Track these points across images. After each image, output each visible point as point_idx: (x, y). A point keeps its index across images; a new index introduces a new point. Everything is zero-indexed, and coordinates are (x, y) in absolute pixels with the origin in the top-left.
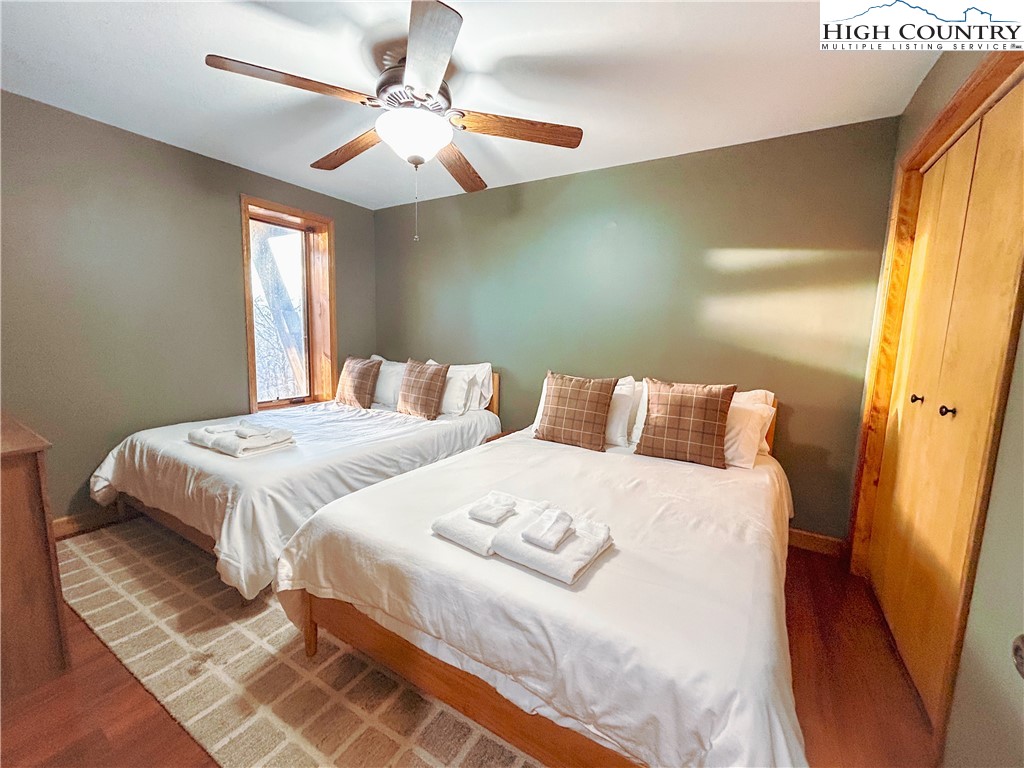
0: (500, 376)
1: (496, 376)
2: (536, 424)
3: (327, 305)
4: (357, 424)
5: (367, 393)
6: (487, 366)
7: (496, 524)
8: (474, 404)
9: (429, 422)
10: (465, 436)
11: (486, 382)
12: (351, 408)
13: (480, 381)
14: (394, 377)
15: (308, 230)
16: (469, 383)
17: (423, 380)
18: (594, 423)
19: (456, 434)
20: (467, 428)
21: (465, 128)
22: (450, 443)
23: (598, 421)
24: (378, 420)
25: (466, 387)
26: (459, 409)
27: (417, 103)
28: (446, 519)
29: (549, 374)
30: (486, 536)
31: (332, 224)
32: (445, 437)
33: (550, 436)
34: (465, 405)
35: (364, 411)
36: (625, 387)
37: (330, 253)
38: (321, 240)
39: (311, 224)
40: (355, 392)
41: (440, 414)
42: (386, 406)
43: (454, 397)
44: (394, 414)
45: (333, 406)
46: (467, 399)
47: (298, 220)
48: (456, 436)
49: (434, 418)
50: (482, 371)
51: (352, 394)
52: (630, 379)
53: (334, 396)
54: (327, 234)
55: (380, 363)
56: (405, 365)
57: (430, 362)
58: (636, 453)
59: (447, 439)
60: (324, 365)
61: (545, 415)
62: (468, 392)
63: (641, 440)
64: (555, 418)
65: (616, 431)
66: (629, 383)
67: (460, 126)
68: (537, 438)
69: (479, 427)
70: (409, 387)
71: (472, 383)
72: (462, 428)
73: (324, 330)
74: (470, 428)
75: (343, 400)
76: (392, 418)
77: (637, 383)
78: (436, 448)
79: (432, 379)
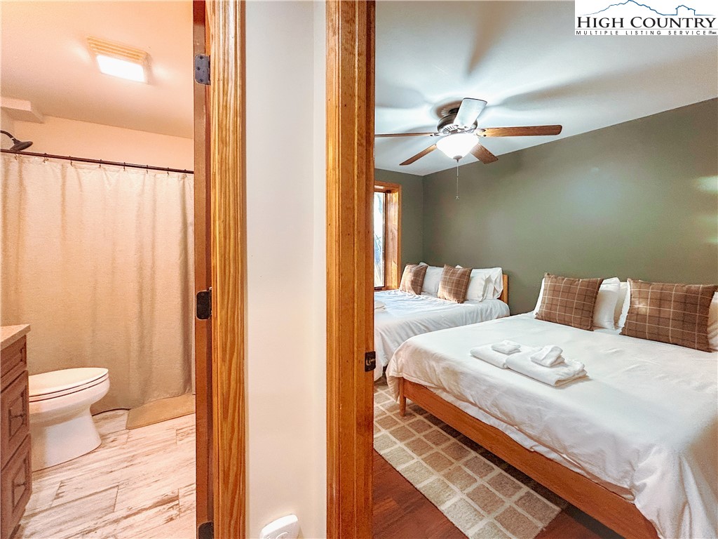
0: (508, 277)
1: (506, 277)
2: (537, 309)
3: (396, 233)
4: (414, 302)
5: (418, 286)
6: (499, 270)
7: (508, 354)
8: (490, 295)
9: (459, 304)
10: (484, 316)
11: (498, 280)
12: (410, 294)
13: (494, 280)
14: (435, 276)
15: (387, 192)
16: (487, 280)
17: (455, 278)
18: (583, 309)
19: (477, 313)
20: (485, 310)
21: (485, 136)
22: (473, 317)
23: (586, 308)
24: (427, 302)
25: (484, 283)
26: (479, 297)
27: (459, 131)
28: (478, 349)
29: (546, 275)
30: (503, 358)
31: (400, 188)
32: (470, 313)
33: (547, 317)
34: (483, 295)
35: (417, 296)
36: (610, 285)
37: (399, 204)
38: (395, 197)
39: (388, 189)
40: (412, 285)
41: (466, 300)
42: (429, 294)
43: (475, 289)
44: (436, 299)
45: (399, 293)
46: (484, 292)
47: (382, 188)
48: (477, 316)
49: (462, 302)
50: (496, 273)
51: (410, 286)
52: (616, 279)
53: (399, 286)
54: (397, 193)
55: (427, 267)
56: (442, 269)
57: (458, 267)
58: (622, 334)
59: (472, 315)
60: (393, 267)
61: (543, 302)
62: (485, 287)
63: (625, 324)
64: (550, 305)
65: (604, 317)
66: (615, 282)
67: (482, 135)
68: (537, 318)
69: (493, 310)
70: (445, 282)
71: (488, 281)
72: (482, 310)
73: (394, 248)
74: (487, 311)
75: (404, 290)
76: (435, 301)
77: (623, 283)
78: (464, 320)
79: (460, 277)
